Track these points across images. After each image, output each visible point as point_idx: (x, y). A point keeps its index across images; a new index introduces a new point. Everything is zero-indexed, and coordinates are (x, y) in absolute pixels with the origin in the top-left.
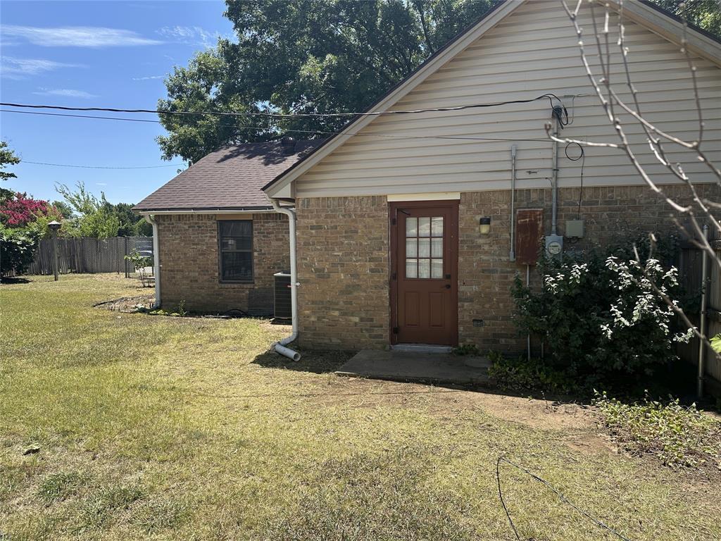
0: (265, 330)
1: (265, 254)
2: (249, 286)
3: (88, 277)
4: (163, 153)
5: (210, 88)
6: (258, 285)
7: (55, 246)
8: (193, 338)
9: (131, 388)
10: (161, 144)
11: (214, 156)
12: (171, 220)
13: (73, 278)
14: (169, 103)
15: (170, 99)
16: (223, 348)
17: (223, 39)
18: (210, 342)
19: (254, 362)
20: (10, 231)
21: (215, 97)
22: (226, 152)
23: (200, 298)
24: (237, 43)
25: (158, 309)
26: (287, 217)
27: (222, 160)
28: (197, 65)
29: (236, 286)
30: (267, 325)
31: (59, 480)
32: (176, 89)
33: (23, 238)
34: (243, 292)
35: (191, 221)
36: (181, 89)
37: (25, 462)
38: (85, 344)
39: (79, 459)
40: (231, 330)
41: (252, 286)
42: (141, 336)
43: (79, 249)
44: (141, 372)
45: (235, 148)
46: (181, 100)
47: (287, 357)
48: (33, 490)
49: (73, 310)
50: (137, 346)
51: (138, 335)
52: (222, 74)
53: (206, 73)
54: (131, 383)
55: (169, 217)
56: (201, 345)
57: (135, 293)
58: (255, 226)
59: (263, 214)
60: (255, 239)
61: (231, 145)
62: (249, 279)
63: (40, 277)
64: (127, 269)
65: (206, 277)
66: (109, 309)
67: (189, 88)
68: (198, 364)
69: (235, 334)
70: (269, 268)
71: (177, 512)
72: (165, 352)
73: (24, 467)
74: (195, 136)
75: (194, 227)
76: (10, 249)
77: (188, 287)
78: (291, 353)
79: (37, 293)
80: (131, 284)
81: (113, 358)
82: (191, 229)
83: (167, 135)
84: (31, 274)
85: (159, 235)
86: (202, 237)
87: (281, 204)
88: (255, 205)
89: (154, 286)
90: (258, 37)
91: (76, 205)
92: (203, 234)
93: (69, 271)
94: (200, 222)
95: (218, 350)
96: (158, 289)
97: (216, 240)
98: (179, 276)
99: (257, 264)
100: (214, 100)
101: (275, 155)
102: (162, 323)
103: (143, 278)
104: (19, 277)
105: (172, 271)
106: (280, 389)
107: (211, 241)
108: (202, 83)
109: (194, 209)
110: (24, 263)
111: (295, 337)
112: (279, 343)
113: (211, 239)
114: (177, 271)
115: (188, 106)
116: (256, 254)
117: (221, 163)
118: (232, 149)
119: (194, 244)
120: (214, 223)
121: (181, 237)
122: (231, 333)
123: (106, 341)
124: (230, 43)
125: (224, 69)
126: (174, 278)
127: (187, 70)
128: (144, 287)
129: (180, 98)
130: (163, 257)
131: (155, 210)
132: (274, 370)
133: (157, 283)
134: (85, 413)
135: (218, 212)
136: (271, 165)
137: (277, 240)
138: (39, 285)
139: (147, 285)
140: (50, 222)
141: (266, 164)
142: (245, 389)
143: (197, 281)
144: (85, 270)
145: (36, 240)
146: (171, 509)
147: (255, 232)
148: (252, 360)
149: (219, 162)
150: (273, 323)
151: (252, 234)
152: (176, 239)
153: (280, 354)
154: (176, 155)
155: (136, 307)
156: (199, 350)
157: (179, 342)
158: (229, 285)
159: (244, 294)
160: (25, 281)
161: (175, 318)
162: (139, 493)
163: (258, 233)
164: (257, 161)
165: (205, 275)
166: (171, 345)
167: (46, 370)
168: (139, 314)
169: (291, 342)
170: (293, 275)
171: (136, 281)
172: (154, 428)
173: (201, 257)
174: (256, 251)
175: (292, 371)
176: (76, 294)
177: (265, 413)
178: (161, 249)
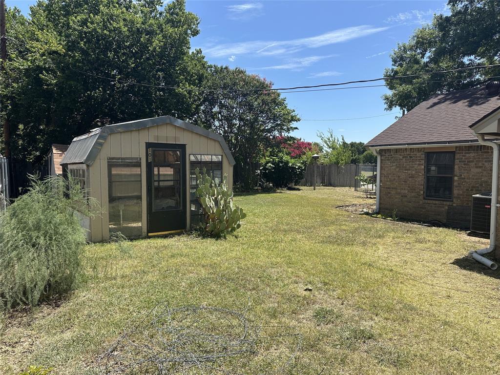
0: (462, 240)
1: (465, 178)
2: (448, 203)
3: (332, 189)
4: (386, 106)
5: (424, 54)
6: (456, 203)
7: (315, 169)
8: (403, 237)
9: (363, 264)
10: (385, 99)
11: (424, 104)
12: (390, 152)
13: (324, 189)
14: (392, 70)
15: (393, 67)
16: (427, 249)
17: (438, 14)
18: (416, 242)
19: (453, 263)
20: (293, 161)
21: (428, 60)
22: (435, 100)
23: (408, 209)
24: (449, 14)
25: (378, 213)
26: (492, 148)
27: (431, 107)
28: (415, 38)
29: (437, 202)
30: (464, 236)
31: (324, 311)
32: (398, 59)
33: (299, 165)
34: (443, 207)
35: (405, 153)
36: (402, 58)
37: (305, 295)
38: (332, 230)
39: (334, 301)
40: (433, 236)
41: (451, 203)
42: (367, 231)
43: (327, 172)
44: (369, 254)
45: (442, 96)
46: (401, 67)
47: (483, 265)
48: (310, 313)
49: (325, 209)
50: (365, 237)
51: (365, 230)
52: (436, 42)
53: (422, 43)
54: (363, 261)
55: (389, 150)
56: (410, 243)
57: (361, 201)
58: (457, 156)
59: (465, 147)
60: (456, 167)
61: (439, 95)
62: (450, 198)
63: (306, 187)
64: (356, 185)
65: (413, 194)
66: (345, 210)
67: (408, 57)
68: (408, 256)
69: (436, 239)
70: (467, 190)
71: (399, 357)
72: (384, 244)
73: (305, 298)
74: (410, 91)
75: (407, 157)
76: (292, 171)
77: (400, 200)
78: (488, 262)
79: (305, 197)
80: (358, 195)
81: (350, 242)
82: (404, 159)
83: (390, 93)
84: (302, 186)
85: (381, 163)
86: (412, 164)
87: (485, 138)
88: (459, 140)
89: (375, 198)
90: (469, 6)
91: (327, 145)
92: (413, 162)
93: (321, 185)
94: (412, 153)
95: (423, 249)
96: (378, 201)
97: (423, 167)
98: (393, 192)
99: (456, 187)
100: (427, 62)
101: (478, 98)
102: (381, 224)
103: (366, 191)
104: (297, 187)
105: (389, 188)
106: (478, 289)
107: (419, 168)
108: (418, 51)
109: (408, 144)
110: (299, 179)
111: (491, 250)
112: (476, 252)
113: (420, 167)
114: (392, 188)
115: (407, 70)
116: (456, 178)
117: (431, 109)
118: (440, 97)
119: (405, 170)
120: (422, 154)
121: (397, 165)
122: (432, 238)
123: (345, 230)
124: (444, 16)
125: (437, 37)
126: (390, 193)
127: (407, 44)
128: (367, 198)
129: (401, 65)
130: (383, 178)
131: (380, 146)
132: (471, 273)
133: (377, 196)
134: (336, 274)
135: (427, 145)
136: (474, 107)
137: (476, 167)
138: (305, 192)
139: (369, 196)
140: (313, 155)
141: (470, 106)
142: (446, 283)
143: (406, 196)
144: (330, 185)
145: (305, 166)
146: (395, 353)
147: (457, 161)
148: (452, 261)
149: (428, 108)
150: (469, 235)
151: (454, 163)
152: (393, 166)
153: (477, 261)
154: (395, 107)
155: (362, 211)
156: (408, 246)
157: (393, 238)
158: (431, 202)
159: (443, 209)
160: (299, 190)
161: (389, 221)
162: (372, 335)
163: (460, 162)
164: (462, 104)
165: (413, 192)
166: (388, 240)
167: (312, 243)
168: (364, 216)
169: (488, 253)
170: (493, 197)
171: (362, 193)
172: (379, 294)
173: (410, 179)
174: (456, 176)
175: (489, 277)
176: (326, 199)
177: (465, 305)
178: (382, 172)
